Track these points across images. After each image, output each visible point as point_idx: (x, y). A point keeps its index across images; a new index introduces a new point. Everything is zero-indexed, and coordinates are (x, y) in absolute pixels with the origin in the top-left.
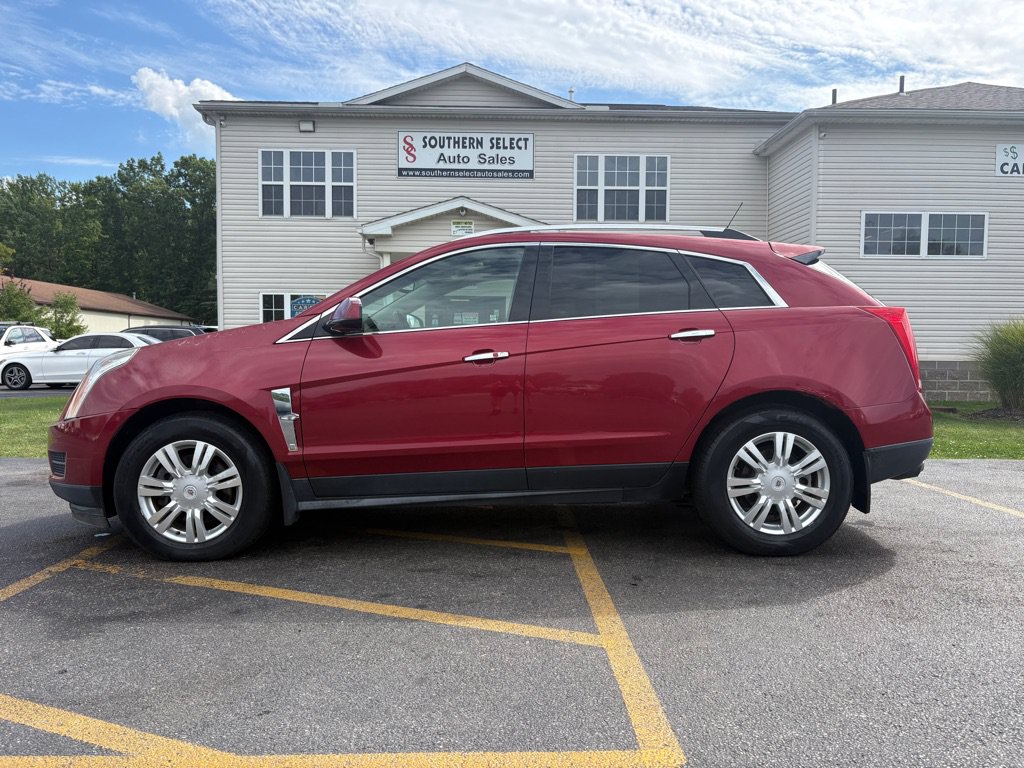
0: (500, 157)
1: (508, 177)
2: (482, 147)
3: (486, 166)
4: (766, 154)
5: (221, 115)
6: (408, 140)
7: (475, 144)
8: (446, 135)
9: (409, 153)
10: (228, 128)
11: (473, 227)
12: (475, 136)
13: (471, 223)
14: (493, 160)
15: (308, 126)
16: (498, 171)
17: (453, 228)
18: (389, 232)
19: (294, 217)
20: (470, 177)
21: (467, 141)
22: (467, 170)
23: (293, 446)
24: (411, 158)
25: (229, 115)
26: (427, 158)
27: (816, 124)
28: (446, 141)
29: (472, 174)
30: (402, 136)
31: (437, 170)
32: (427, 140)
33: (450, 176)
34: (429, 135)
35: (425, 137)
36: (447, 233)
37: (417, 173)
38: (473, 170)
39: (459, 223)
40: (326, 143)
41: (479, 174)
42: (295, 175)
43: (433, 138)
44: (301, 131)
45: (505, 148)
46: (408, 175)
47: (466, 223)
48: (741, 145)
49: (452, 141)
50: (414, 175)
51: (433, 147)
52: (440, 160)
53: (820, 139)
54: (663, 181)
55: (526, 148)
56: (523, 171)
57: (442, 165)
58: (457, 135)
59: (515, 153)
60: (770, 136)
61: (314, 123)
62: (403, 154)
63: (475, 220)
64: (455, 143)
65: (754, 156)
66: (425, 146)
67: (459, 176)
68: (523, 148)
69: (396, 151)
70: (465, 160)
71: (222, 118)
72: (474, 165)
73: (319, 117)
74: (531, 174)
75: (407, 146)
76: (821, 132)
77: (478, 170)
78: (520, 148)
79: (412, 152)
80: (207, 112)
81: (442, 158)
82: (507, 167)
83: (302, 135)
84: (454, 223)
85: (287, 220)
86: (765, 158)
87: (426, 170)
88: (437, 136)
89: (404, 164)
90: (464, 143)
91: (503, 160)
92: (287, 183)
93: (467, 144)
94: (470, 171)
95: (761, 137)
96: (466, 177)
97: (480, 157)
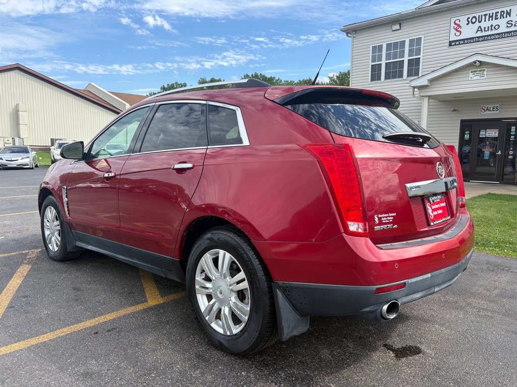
2: (510, 16)
5: (353, 31)
6: (457, 22)
7: (505, 15)
8: (483, 13)
9: (457, 30)
10: (357, 37)
11: (485, 73)
12: (505, 9)
13: (484, 70)
15: (397, 27)
17: (471, 75)
18: (426, 83)
19: (387, 81)
20: (499, 38)
21: (499, 15)
22: (497, 34)
24: (458, 33)
25: (357, 30)
26: (469, 31)
28: (483, 17)
29: (501, 36)
30: (453, 20)
31: (475, 38)
32: (470, 20)
33: (484, 40)
34: (471, 16)
35: (469, 18)
36: (467, 79)
37: (462, 42)
38: (502, 33)
39: (475, 71)
40: (406, 34)
41: (506, 35)
42: (388, 57)
43: (475, 17)
44: (393, 31)
46: (455, 45)
47: (480, 71)
49: (487, 17)
50: (459, 44)
51: (473, 23)
52: (478, 30)
57: (479, 34)
58: (491, 12)
61: (400, 24)
62: (453, 31)
63: (486, 68)
64: (490, 17)
66: (467, 24)
67: (491, 39)
69: (448, 31)
70: (496, 27)
71: (354, 33)
72: (503, 29)
73: (403, 20)
75: (456, 26)
77: (505, 33)
79: (459, 29)
80: (347, 31)
81: (480, 29)
83: (394, 33)
84: (471, 72)
85: (383, 83)
87: (467, 39)
88: (477, 15)
89: (453, 38)
90: (496, 16)
92: (383, 62)
93: (499, 16)
94: (499, 34)
96: (496, 39)
97: (508, 23)
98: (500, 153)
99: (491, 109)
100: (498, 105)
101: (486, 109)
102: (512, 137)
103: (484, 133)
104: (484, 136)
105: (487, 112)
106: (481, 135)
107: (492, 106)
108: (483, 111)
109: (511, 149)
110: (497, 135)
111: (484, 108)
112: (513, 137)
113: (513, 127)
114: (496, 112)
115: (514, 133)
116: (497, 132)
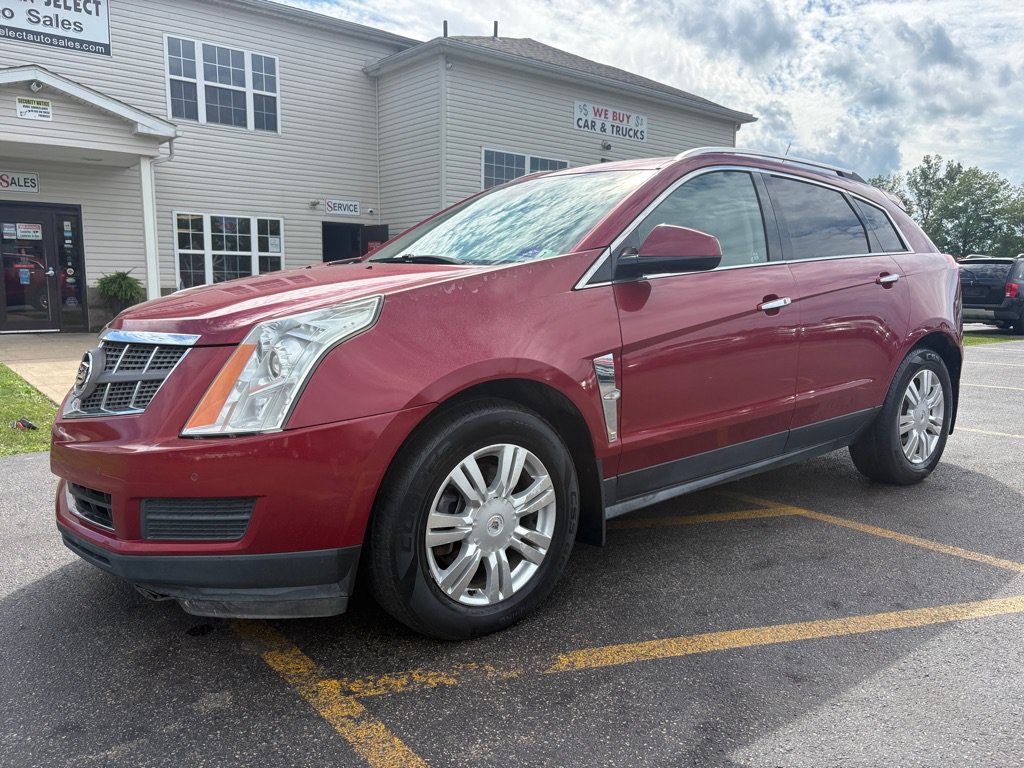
0: (60, 20)
1: (74, 48)
3: (39, 28)
4: (377, 74)
13: (46, 104)
14: (49, 22)
16: (59, 38)
17: (20, 107)
20: (16, 38)
22: (10, 29)
23: (613, 433)
27: (443, 54)
29: (19, 35)
36: (12, 113)
38: (22, 30)
39: (28, 102)
41: (31, 37)
45: (69, 8)
47: (38, 103)
48: (350, 61)
53: (447, 69)
54: (272, 87)
55: (97, 14)
56: (96, 44)
59: (81, 17)
60: (383, 56)
63: (52, 100)
65: (363, 75)
68: (94, 12)
70: (8, 14)
72: (20, 22)
74: (106, 50)
76: (447, 62)
77: (28, 32)
78: (89, 13)
82: (71, 34)
84: (20, 101)
86: (374, 78)
91: (65, 24)
94: (16, 30)
95: (375, 56)
96: (9, 37)
97: (29, 11)
98: (51, 272)
99: (22, 183)
100: (35, 177)
101: (9, 181)
102: (67, 242)
103: (12, 230)
104: (14, 238)
105: (13, 188)
106: (7, 234)
107: (22, 177)
108: (5, 184)
109: (70, 264)
110: (39, 236)
111: (5, 178)
112: (70, 241)
113: (66, 223)
114: (31, 189)
115: (70, 234)
116: (40, 231)
